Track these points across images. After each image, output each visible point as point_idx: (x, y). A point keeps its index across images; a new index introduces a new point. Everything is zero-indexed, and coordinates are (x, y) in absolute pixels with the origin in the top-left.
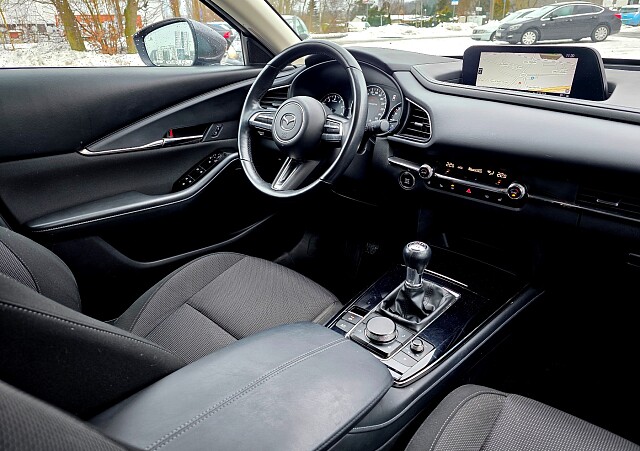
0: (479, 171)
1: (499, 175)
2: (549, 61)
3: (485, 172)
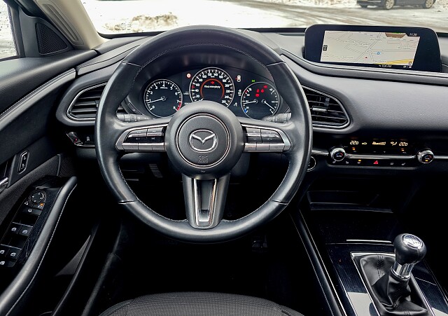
0: (383, 143)
1: (402, 144)
2: (394, 39)
3: (388, 144)
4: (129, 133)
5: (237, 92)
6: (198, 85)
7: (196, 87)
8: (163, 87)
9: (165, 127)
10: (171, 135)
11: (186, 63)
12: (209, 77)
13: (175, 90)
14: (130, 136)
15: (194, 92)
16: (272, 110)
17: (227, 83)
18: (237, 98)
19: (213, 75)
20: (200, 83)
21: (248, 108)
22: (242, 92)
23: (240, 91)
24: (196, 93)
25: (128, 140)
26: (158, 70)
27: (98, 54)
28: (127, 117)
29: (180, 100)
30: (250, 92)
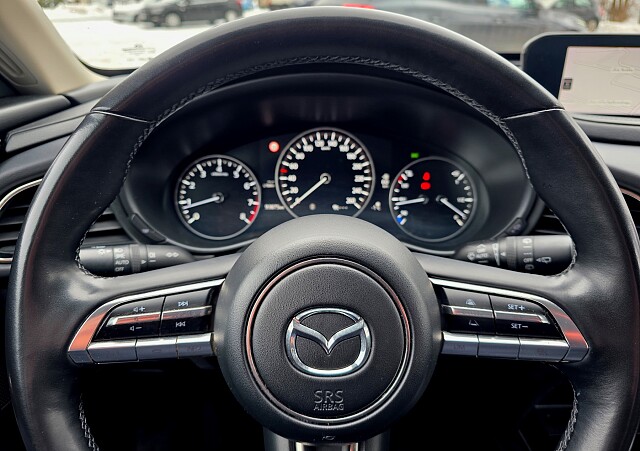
4: (111, 314)
5: (379, 179)
6: (294, 166)
7: (289, 172)
8: (219, 172)
9: (216, 290)
10: (231, 313)
11: (268, 119)
12: (317, 150)
13: (243, 179)
14: (114, 321)
15: (286, 182)
16: (460, 218)
17: (357, 161)
18: (380, 194)
19: (326, 145)
20: (299, 162)
21: (404, 213)
22: (391, 179)
23: (386, 177)
24: (290, 184)
25: (103, 334)
26: (206, 134)
27: (73, 103)
28: (120, 253)
29: (255, 198)
30: (409, 180)
